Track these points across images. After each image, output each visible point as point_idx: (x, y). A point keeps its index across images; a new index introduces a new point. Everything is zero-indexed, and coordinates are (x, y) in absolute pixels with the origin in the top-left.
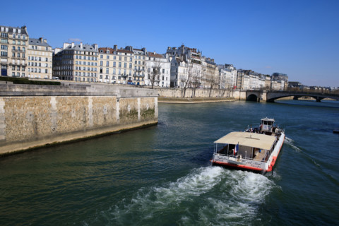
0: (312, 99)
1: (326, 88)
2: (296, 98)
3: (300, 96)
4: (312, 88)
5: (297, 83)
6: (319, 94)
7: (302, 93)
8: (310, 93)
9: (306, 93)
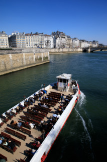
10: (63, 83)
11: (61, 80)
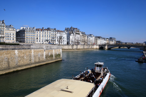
10: (99, 68)
11: (98, 66)
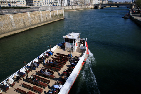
0: (116, 6)
1: (121, 2)
2: (110, 7)
3: (112, 6)
4: (116, 2)
5: (111, 1)
6: (118, 4)
7: (113, 4)
8: (115, 4)
9: (114, 4)
10: (70, 43)
